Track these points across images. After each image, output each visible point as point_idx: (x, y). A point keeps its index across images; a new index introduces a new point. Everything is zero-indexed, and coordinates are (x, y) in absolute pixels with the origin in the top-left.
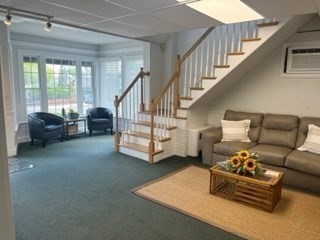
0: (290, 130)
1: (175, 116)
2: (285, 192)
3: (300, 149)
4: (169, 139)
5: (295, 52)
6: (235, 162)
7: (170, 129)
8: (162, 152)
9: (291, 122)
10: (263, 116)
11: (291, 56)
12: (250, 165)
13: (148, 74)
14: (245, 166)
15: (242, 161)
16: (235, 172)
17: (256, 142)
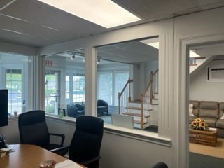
0: (215, 109)
1: (151, 104)
2: (219, 139)
3: (222, 118)
4: (149, 116)
5: (213, 70)
6: (195, 124)
7: (149, 110)
8: (146, 123)
9: (215, 105)
10: (199, 103)
11: (211, 72)
12: (203, 125)
13: (132, 81)
14: (200, 126)
15: (198, 123)
16: (195, 129)
17: (198, 116)
